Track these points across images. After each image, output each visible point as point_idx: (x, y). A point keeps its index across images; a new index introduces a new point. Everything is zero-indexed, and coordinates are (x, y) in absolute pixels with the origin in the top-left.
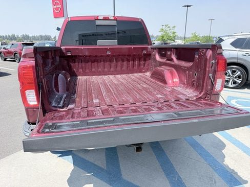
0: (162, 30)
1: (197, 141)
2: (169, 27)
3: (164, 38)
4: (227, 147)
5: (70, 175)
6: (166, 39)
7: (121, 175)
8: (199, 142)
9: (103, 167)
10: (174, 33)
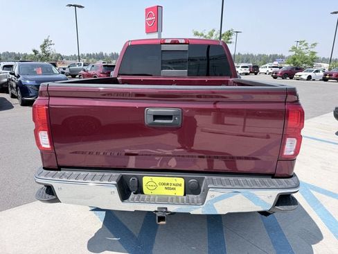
0: (294, 48)
1: (280, 223)
2: (306, 44)
3: (297, 60)
4: (323, 241)
5: (93, 235)
6: (300, 62)
7: (152, 248)
8: (281, 226)
9: (135, 233)
10: (313, 53)
